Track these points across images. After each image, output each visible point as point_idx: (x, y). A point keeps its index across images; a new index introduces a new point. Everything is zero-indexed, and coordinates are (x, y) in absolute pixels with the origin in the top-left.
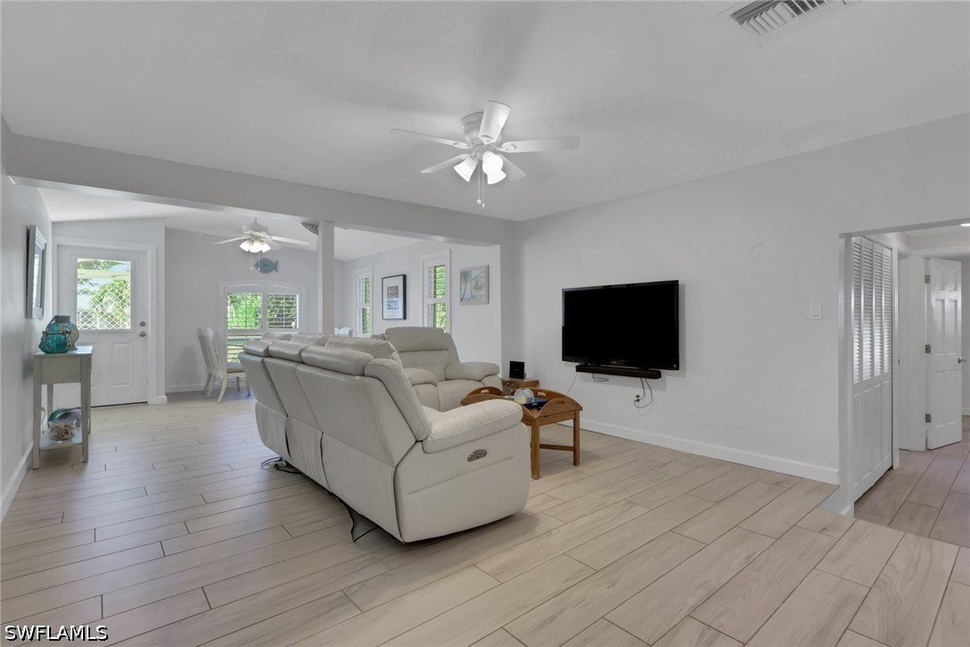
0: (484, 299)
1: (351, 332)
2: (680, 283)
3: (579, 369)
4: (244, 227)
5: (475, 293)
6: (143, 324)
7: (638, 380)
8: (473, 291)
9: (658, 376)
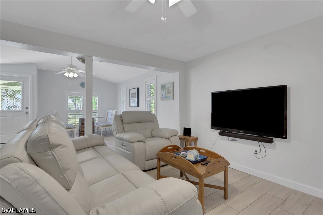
0: (171, 98)
1: (116, 112)
2: (288, 87)
3: (220, 134)
4: (66, 66)
5: (167, 95)
6: (27, 108)
7: (257, 142)
8: (167, 94)
9: (271, 141)
